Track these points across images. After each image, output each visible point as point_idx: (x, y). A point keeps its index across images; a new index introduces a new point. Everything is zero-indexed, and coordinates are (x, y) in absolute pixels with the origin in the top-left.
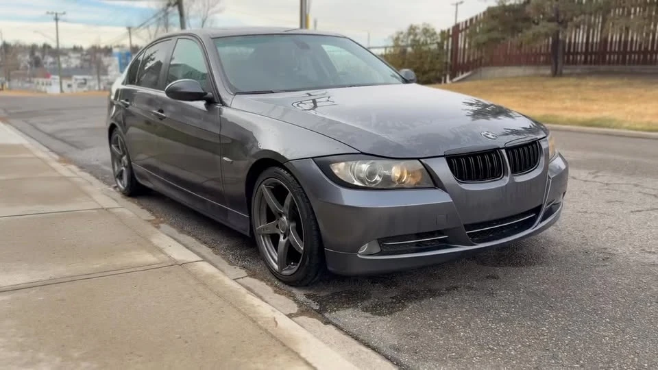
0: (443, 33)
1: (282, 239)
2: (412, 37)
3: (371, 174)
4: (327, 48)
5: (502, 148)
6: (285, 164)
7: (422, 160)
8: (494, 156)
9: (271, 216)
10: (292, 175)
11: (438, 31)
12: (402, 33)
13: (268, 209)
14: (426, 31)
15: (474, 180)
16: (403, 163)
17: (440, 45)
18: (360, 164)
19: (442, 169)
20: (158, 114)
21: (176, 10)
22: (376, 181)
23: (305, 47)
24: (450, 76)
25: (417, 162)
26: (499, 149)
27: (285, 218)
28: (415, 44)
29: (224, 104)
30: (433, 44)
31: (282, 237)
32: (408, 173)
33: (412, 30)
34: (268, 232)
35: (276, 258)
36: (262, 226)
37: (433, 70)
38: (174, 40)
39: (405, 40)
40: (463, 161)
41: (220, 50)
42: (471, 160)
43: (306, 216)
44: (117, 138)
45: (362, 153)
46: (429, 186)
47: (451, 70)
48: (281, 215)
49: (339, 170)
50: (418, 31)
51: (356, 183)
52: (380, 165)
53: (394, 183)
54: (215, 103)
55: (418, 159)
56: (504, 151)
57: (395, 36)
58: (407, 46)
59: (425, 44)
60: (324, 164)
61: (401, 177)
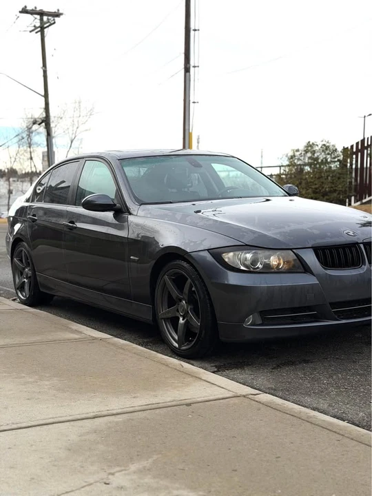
0: (345, 150)
1: (181, 321)
2: (309, 155)
3: (254, 262)
4: (217, 167)
5: (361, 243)
6: (185, 256)
7: (294, 250)
8: (353, 249)
9: (172, 302)
10: (192, 265)
11: (340, 149)
12: (298, 151)
13: (170, 296)
14: (326, 148)
15: (337, 267)
16: (279, 253)
17: (343, 164)
18: (246, 253)
19: (311, 258)
20: (68, 226)
21: (42, 129)
22: (258, 268)
23: (198, 166)
24: (355, 197)
25: (290, 251)
26: (357, 243)
27: (184, 302)
28: (314, 162)
29: (130, 214)
30: (335, 162)
31: (181, 319)
32: (284, 262)
33: (310, 147)
34: (170, 315)
35: (176, 338)
36: (163, 311)
37: (335, 191)
38: (82, 161)
39: (302, 158)
40: (327, 252)
41: (126, 169)
42: (334, 251)
43: (202, 297)
44: (22, 251)
45: (247, 245)
46: (301, 271)
47: (355, 191)
48: (181, 301)
49: (229, 258)
50: (317, 148)
51: (242, 268)
52: (261, 254)
53: (272, 268)
54: (123, 212)
55: (291, 249)
56: (362, 246)
57: (291, 154)
58: (305, 165)
59: (325, 162)
60: (217, 254)
61: (279, 264)
